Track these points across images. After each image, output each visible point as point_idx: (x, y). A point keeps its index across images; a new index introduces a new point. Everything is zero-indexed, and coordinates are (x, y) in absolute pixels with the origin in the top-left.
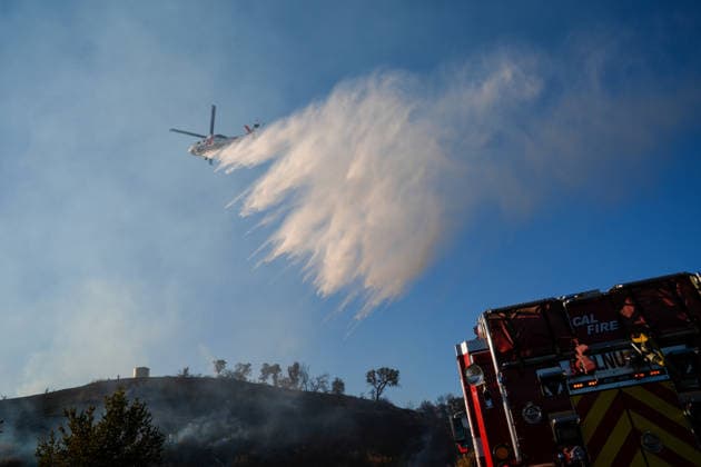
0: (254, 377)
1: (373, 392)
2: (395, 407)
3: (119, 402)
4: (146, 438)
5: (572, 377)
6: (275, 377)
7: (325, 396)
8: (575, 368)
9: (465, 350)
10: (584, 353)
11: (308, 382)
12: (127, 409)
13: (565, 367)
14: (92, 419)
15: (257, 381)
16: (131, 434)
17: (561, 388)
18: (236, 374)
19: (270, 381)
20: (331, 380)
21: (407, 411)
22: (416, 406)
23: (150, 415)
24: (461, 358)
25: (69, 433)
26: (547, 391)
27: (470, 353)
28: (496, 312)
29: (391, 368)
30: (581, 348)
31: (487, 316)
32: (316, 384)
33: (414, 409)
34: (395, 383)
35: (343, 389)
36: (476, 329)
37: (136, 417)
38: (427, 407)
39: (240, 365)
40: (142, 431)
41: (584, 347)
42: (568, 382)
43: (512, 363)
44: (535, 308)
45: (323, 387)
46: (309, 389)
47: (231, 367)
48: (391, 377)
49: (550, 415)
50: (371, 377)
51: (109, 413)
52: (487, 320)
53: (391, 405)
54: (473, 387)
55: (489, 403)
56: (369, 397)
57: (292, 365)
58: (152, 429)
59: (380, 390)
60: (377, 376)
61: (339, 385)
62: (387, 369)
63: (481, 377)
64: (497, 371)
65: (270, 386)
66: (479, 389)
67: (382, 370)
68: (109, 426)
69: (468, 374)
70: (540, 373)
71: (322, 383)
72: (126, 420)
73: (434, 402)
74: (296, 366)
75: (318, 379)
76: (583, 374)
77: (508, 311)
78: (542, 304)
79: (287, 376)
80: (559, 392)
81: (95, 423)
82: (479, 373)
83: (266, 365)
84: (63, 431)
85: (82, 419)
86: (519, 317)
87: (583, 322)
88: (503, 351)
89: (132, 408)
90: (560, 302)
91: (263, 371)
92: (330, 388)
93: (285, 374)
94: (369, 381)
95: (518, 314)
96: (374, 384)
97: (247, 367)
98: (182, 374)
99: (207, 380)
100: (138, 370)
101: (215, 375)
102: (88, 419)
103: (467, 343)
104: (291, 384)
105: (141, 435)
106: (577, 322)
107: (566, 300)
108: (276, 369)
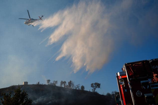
0: (58, 85)
1: (93, 90)
2: (99, 94)
3: (19, 91)
4: (26, 101)
5: (152, 83)
6: (64, 85)
7: (79, 90)
8: (153, 81)
9: (119, 75)
10: (156, 76)
11: (74, 86)
12: (21, 93)
13: (150, 81)
14: (10, 96)
15: (59, 86)
16: (22, 100)
17: (148, 87)
18: (54, 84)
19: (63, 86)
20: (81, 86)
21: (103, 95)
22: (105, 94)
23: (28, 95)
24: (118, 77)
25: (3, 100)
26: (144, 87)
27: (120, 75)
28: (128, 64)
29: (98, 83)
30: (155, 75)
31: (126, 65)
32: (76, 87)
33: (105, 95)
34: (99, 87)
35: (84, 89)
36: (122, 69)
37: (24, 95)
38: (109, 95)
39: (54, 81)
40: (25, 99)
41: (156, 75)
42: (150, 85)
43: (133, 79)
44: (140, 63)
45: (78, 88)
46: (74, 88)
47: (52, 82)
48: (98, 85)
49: (145, 95)
50: (92, 85)
51: (16, 94)
52: (126, 66)
53: (98, 93)
54: (121, 85)
55: (126, 90)
56: (92, 91)
57: (69, 81)
58: (28, 99)
59: (95, 89)
60: (94, 85)
61: (83, 87)
62: (97, 83)
63: (123, 82)
64: (128, 81)
65: (63, 87)
66: (123, 86)
67: (95, 83)
68: (16, 98)
69: (119, 81)
70: (142, 82)
71: (78, 87)
72: (21, 96)
73: (111, 93)
74: (71, 82)
75: (77, 86)
76: (155, 83)
77: (132, 63)
78: (143, 62)
79: (68, 84)
80: (148, 88)
81: (11, 97)
82: (123, 81)
83: (62, 81)
84: (2, 100)
85: (7, 96)
86: (136, 65)
87: (156, 67)
88: (130, 75)
89: (23, 93)
90: (149, 61)
91: (61, 83)
92: (80, 88)
93: (67, 84)
94: (92, 86)
95: (135, 64)
96: (93, 87)
97: (56, 82)
98: (37, 83)
99: (45, 85)
100: (25, 82)
101: (47, 84)
102: (9, 96)
103: (119, 72)
104: (69, 87)
105: (25, 101)
106: (154, 67)
107: (150, 61)
108: (65, 82)
